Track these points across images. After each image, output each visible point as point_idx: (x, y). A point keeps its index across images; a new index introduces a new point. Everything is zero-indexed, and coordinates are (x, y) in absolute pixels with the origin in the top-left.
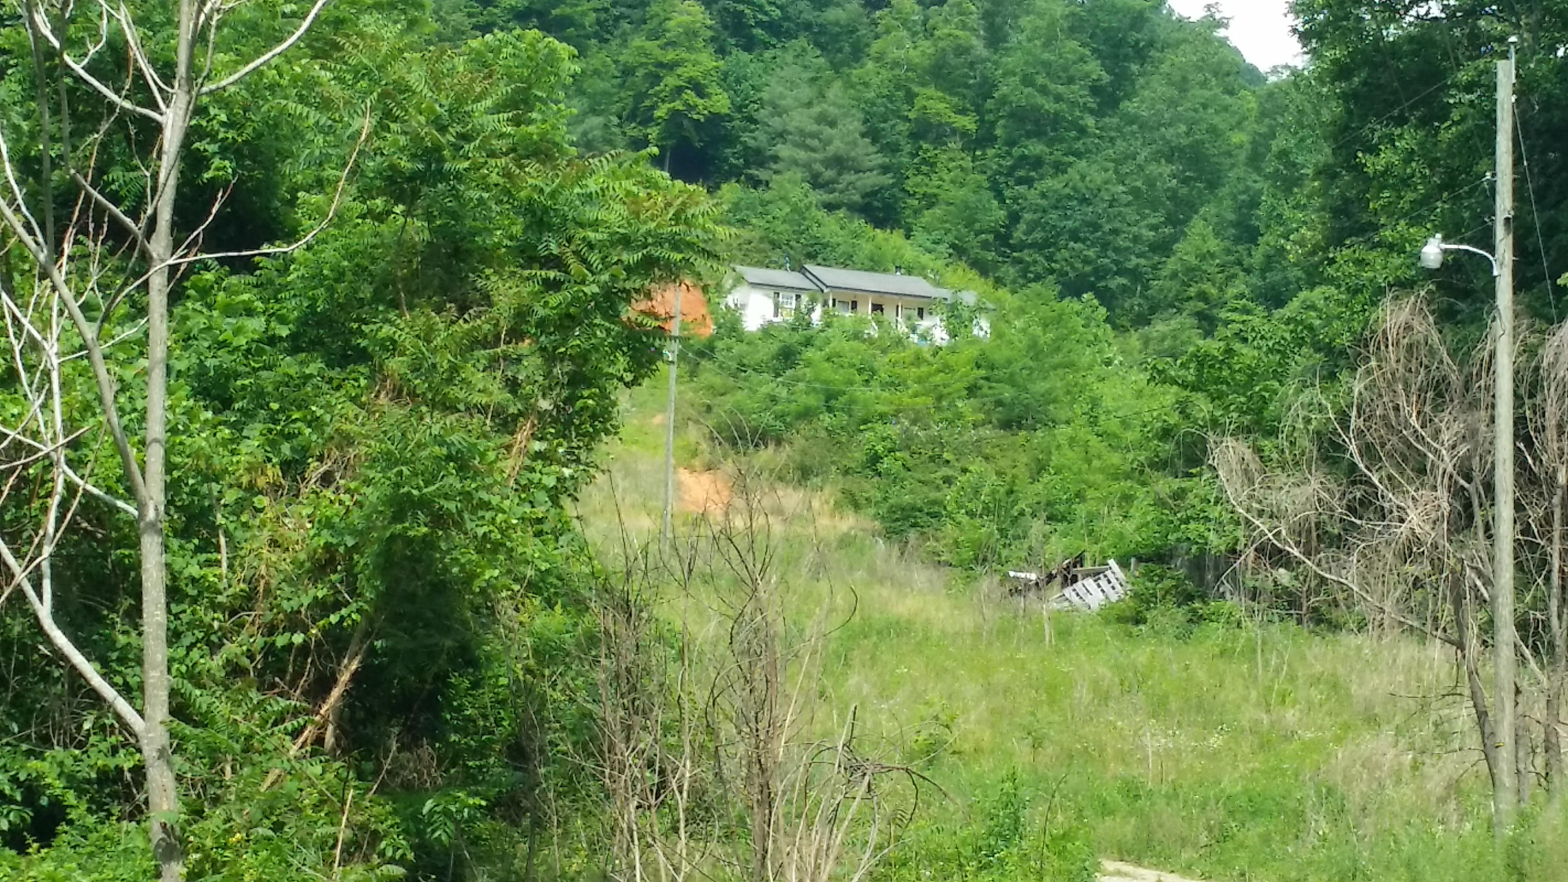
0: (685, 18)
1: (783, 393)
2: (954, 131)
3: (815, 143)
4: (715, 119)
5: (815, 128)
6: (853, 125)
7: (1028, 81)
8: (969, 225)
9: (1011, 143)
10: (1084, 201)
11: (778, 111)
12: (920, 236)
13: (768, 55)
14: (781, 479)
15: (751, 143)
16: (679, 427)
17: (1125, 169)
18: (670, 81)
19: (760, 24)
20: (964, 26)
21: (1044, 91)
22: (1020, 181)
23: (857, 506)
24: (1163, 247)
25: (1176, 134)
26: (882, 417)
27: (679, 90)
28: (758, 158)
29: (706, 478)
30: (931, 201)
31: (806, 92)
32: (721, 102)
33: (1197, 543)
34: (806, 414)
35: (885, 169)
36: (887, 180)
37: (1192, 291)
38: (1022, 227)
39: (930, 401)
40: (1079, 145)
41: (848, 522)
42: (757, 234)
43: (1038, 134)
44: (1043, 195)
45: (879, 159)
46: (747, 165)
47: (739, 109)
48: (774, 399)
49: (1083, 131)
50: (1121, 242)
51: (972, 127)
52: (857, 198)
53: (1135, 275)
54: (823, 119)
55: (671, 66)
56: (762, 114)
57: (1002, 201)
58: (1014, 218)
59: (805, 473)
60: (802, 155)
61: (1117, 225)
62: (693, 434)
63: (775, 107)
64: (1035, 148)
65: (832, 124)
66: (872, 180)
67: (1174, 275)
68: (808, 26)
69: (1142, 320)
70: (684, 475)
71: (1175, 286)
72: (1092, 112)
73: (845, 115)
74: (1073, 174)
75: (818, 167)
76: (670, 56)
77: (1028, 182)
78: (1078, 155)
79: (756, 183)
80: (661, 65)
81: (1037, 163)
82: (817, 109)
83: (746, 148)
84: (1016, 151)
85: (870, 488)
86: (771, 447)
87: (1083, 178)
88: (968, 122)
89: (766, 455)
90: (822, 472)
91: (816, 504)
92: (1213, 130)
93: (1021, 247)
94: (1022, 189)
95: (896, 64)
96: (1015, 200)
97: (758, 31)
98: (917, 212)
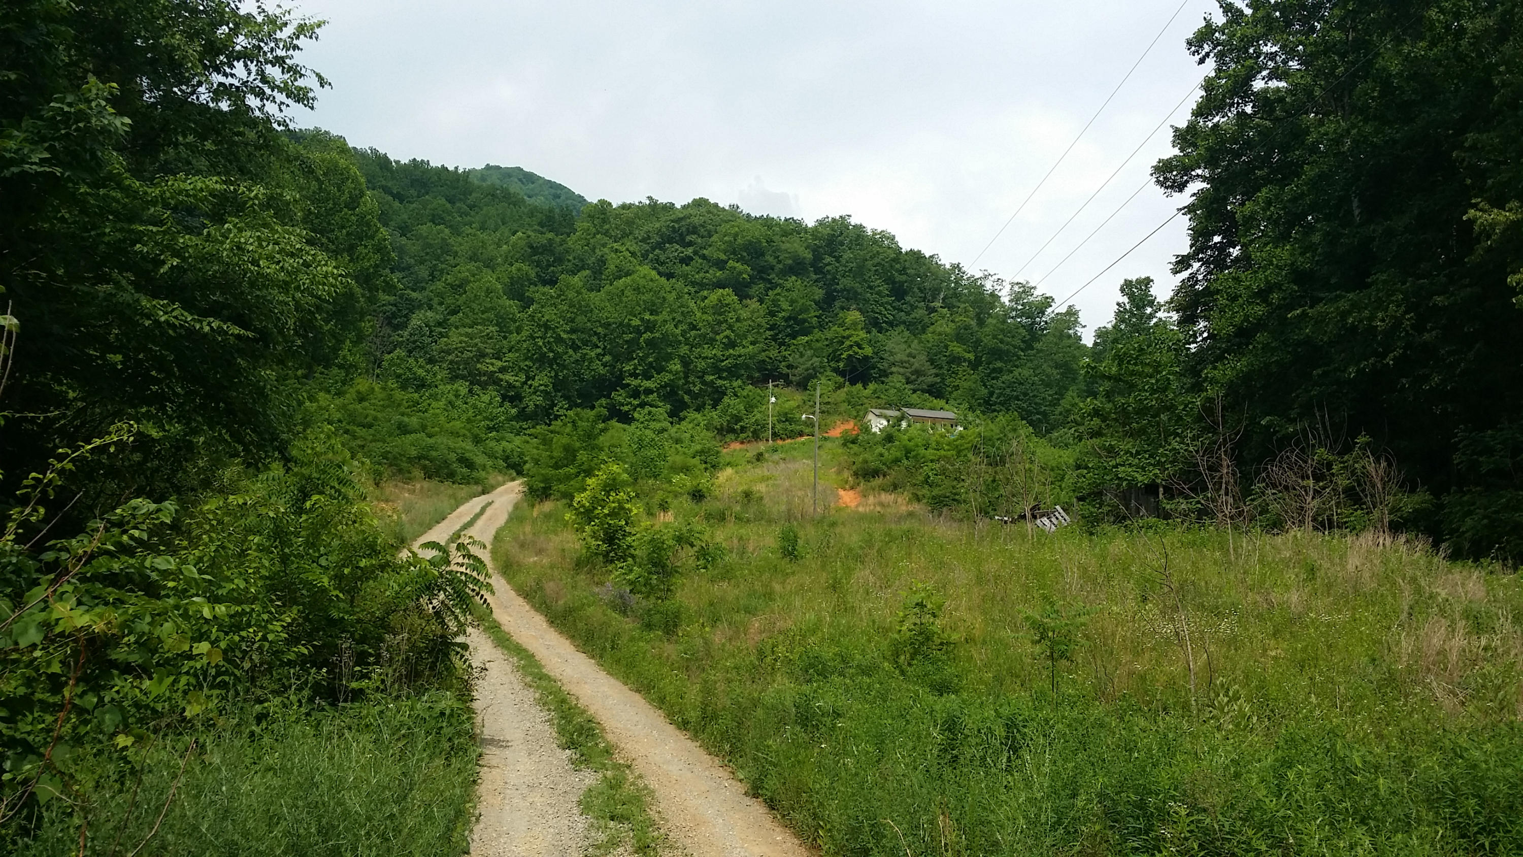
0: (853, 317)
1: (886, 454)
2: (965, 360)
3: (907, 365)
4: (866, 358)
5: (907, 359)
6: (923, 357)
7: (995, 337)
8: (973, 397)
9: (990, 363)
10: (1022, 384)
11: (892, 354)
12: (951, 402)
13: (888, 334)
14: (883, 490)
15: (882, 367)
16: (839, 473)
17: (1037, 372)
18: (848, 343)
19: (884, 322)
20: (968, 317)
21: (1002, 342)
22: (993, 379)
23: (919, 500)
24: (1055, 403)
25: (1058, 357)
26: (932, 461)
27: (851, 346)
28: (885, 374)
29: (851, 493)
30: (957, 388)
31: (904, 346)
32: (868, 351)
33: (1126, 480)
34: (897, 461)
35: (937, 375)
36: (938, 380)
37: (1069, 420)
38: (995, 396)
39: (954, 453)
40: (1017, 363)
41: (916, 507)
42: (884, 402)
43: (1000, 359)
44: (1003, 382)
45: (934, 371)
46: (880, 376)
47: (876, 353)
48: (882, 455)
49: (1019, 358)
50: (1037, 400)
51: (973, 358)
52: (925, 387)
53: (1044, 414)
54: (910, 355)
55: (848, 337)
56: (886, 356)
57: (986, 387)
58: (991, 394)
59: (895, 487)
60: (902, 370)
61: (1035, 393)
62: (846, 474)
63: (891, 352)
64: (999, 364)
65: (914, 357)
66: (930, 379)
67: (1061, 414)
68: (904, 322)
69: (1048, 431)
70: (841, 492)
71: (1061, 417)
72: (1022, 350)
73: (919, 353)
74: (1016, 373)
75: (908, 374)
76: (847, 332)
77: (997, 378)
78: (1017, 367)
79: (883, 383)
80: (844, 337)
81: (1000, 370)
82: (908, 351)
83: (880, 370)
84: (991, 366)
85: (925, 491)
86: (881, 477)
87: (1020, 374)
88: (971, 356)
89: (878, 481)
90: (903, 486)
91: (899, 500)
92: (1074, 357)
93: (995, 403)
94: (995, 382)
95: (940, 334)
96: (992, 386)
97: (884, 325)
98: (951, 393)
